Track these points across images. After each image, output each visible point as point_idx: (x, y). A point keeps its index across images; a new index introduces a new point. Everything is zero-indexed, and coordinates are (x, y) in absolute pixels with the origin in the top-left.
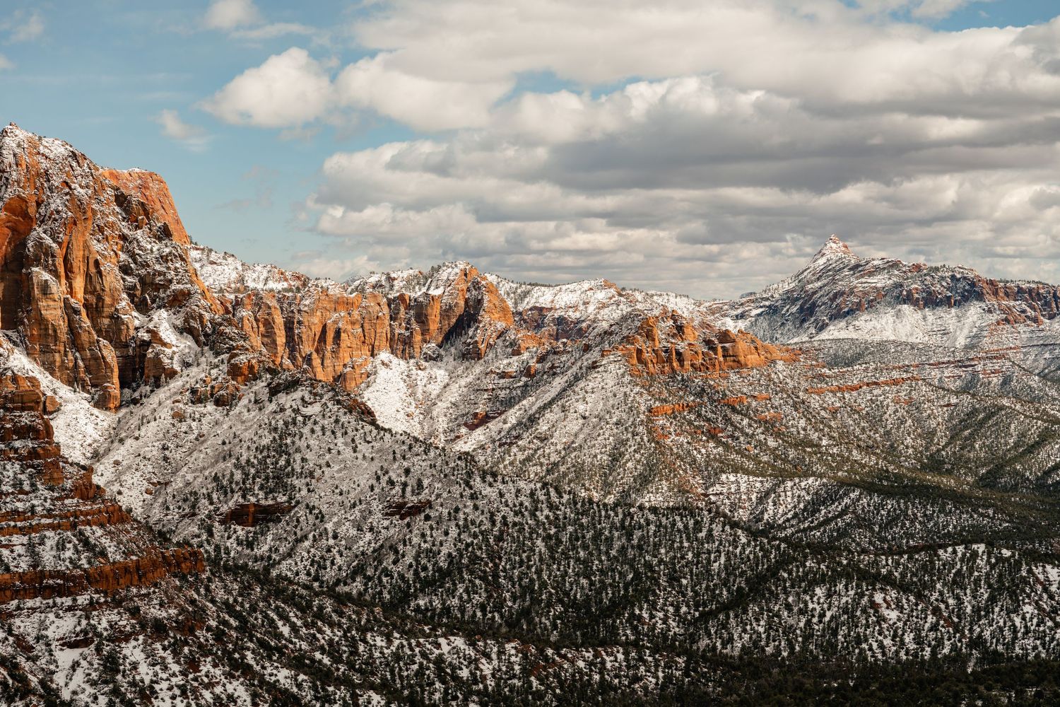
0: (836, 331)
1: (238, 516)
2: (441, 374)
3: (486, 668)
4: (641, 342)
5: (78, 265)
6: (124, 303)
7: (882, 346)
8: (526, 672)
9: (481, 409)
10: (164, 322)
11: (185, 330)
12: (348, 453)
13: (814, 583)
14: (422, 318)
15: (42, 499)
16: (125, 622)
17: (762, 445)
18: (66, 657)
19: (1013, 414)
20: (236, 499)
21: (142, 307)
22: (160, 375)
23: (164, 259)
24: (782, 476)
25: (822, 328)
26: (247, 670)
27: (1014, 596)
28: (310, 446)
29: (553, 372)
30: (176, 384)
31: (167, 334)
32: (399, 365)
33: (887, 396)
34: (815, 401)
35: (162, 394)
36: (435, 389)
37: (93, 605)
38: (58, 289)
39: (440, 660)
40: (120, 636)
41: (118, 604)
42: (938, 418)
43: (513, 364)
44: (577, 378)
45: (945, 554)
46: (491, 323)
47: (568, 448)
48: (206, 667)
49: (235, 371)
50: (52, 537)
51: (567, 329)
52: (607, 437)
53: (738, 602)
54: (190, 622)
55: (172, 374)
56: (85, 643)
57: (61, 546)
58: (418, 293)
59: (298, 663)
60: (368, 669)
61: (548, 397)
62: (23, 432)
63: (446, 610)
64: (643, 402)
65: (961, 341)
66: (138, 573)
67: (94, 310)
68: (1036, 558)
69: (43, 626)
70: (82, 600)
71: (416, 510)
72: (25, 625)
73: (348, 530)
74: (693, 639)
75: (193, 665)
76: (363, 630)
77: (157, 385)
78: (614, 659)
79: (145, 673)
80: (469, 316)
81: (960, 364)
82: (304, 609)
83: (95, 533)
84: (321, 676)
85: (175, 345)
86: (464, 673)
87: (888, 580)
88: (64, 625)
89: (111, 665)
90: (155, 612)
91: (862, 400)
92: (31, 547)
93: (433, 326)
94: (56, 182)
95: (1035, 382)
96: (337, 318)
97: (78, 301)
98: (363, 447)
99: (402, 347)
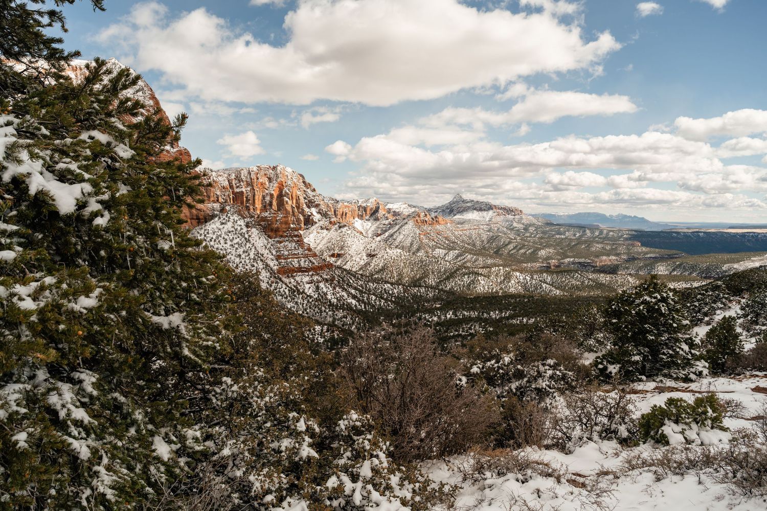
0: (458, 217)
1: (333, 255)
2: (369, 224)
3: (395, 291)
4: (417, 218)
5: (294, 197)
6: (305, 206)
7: (469, 220)
8: (404, 292)
9: (379, 232)
10: (314, 210)
11: (319, 213)
12: (357, 242)
13: (464, 275)
14: (365, 210)
15: (300, 251)
16: (320, 279)
17: (445, 243)
18: (307, 286)
19: (502, 237)
20: (332, 252)
21: (309, 207)
22: (313, 223)
23: (314, 196)
24: (450, 250)
25: (455, 215)
26: (346, 290)
27: (509, 279)
28: (349, 241)
29: (396, 224)
30: (317, 225)
31: (315, 213)
32: (360, 221)
33: (473, 232)
34: (456, 233)
35: (314, 227)
36: (368, 227)
37: (313, 275)
38: (290, 202)
39: (385, 289)
40: (319, 282)
41: (318, 274)
42: (485, 237)
43: (387, 222)
44: (402, 226)
45: (493, 269)
46: (381, 213)
47: (400, 242)
48: (337, 289)
49: (331, 223)
50: (303, 260)
51: (395, 214)
52: (409, 240)
53: (448, 278)
54: (332, 279)
55: (316, 223)
56: (312, 283)
57: (305, 262)
58: (364, 205)
59: (356, 289)
60: (369, 290)
61: (395, 230)
62: (296, 236)
63: (382, 278)
64: (418, 232)
65: (487, 219)
66: (321, 268)
67: (298, 207)
68: (514, 270)
69: (302, 279)
70: (310, 273)
71: (374, 256)
72: (298, 279)
73: (358, 259)
74: (438, 286)
75: (334, 288)
76: (368, 282)
77: (312, 225)
78: (423, 290)
79: (325, 290)
80: (377, 210)
81: (488, 225)
82: (355, 277)
83: (312, 259)
84: (361, 292)
85: (317, 217)
86: (391, 292)
87: (481, 274)
88: (306, 279)
89: (318, 288)
90: (325, 277)
91: (467, 233)
92: (298, 261)
93: (368, 212)
94: (289, 177)
95: (505, 229)
96: (346, 210)
97: (294, 206)
98: (361, 241)
99: (361, 217)
